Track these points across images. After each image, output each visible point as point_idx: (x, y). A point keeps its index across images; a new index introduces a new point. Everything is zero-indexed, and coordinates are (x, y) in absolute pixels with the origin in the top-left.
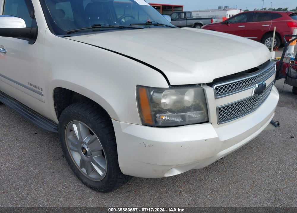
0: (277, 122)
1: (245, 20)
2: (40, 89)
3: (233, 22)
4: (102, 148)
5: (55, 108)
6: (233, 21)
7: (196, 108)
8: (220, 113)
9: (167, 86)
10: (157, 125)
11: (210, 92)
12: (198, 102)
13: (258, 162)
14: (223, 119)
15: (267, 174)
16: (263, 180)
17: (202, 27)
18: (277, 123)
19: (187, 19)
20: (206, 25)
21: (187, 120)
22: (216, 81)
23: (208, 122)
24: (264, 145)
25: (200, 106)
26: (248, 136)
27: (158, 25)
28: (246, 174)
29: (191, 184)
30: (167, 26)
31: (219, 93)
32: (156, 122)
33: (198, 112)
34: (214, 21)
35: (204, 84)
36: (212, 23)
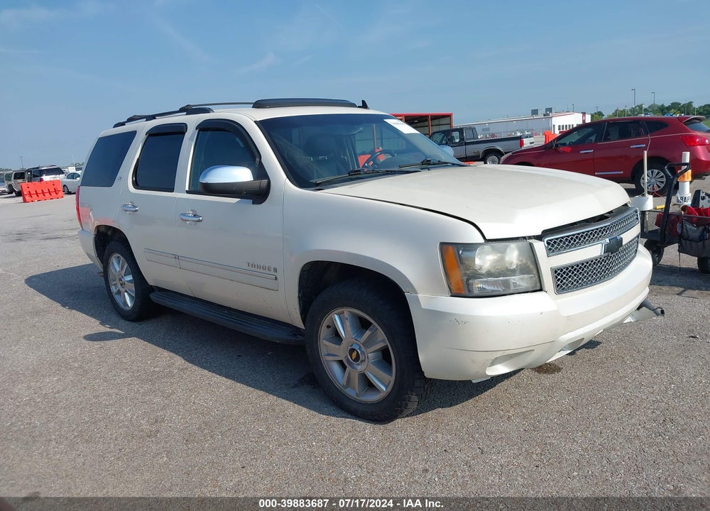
0: (660, 308)
1: (593, 138)
2: (273, 270)
3: (568, 144)
4: (387, 341)
5: (299, 297)
6: (567, 140)
7: (523, 270)
8: (557, 277)
9: (482, 241)
10: (472, 295)
11: (540, 247)
12: (524, 261)
13: (636, 375)
14: (562, 286)
15: (651, 390)
16: (644, 397)
17: (503, 158)
18: (659, 310)
19: (466, 144)
20: (510, 154)
21: (512, 288)
22: (546, 233)
23: (541, 290)
24: (644, 352)
25: (528, 267)
26: (605, 316)
27: (441, 164)
28: (615, 391)
29: (524, 407)
30: (453, 164)
31: (553, 248)
32: (469, 291)
33: (526, 276)
34: (527, 143)
35: (530, 238)
36: (523, 148)
